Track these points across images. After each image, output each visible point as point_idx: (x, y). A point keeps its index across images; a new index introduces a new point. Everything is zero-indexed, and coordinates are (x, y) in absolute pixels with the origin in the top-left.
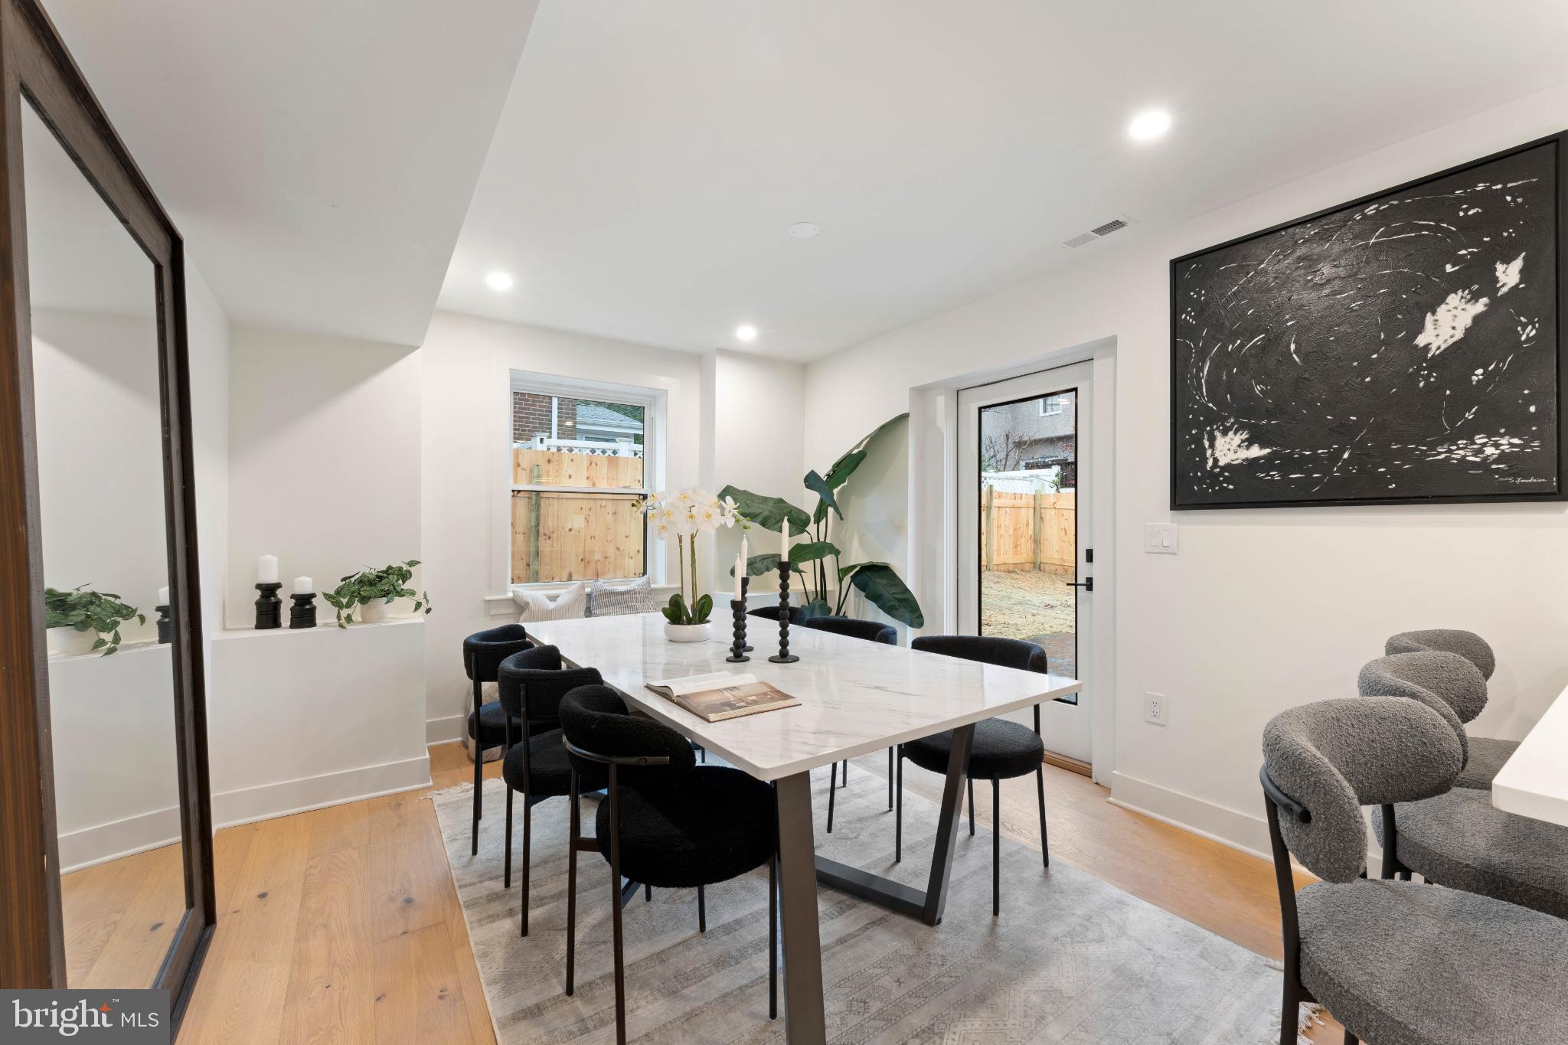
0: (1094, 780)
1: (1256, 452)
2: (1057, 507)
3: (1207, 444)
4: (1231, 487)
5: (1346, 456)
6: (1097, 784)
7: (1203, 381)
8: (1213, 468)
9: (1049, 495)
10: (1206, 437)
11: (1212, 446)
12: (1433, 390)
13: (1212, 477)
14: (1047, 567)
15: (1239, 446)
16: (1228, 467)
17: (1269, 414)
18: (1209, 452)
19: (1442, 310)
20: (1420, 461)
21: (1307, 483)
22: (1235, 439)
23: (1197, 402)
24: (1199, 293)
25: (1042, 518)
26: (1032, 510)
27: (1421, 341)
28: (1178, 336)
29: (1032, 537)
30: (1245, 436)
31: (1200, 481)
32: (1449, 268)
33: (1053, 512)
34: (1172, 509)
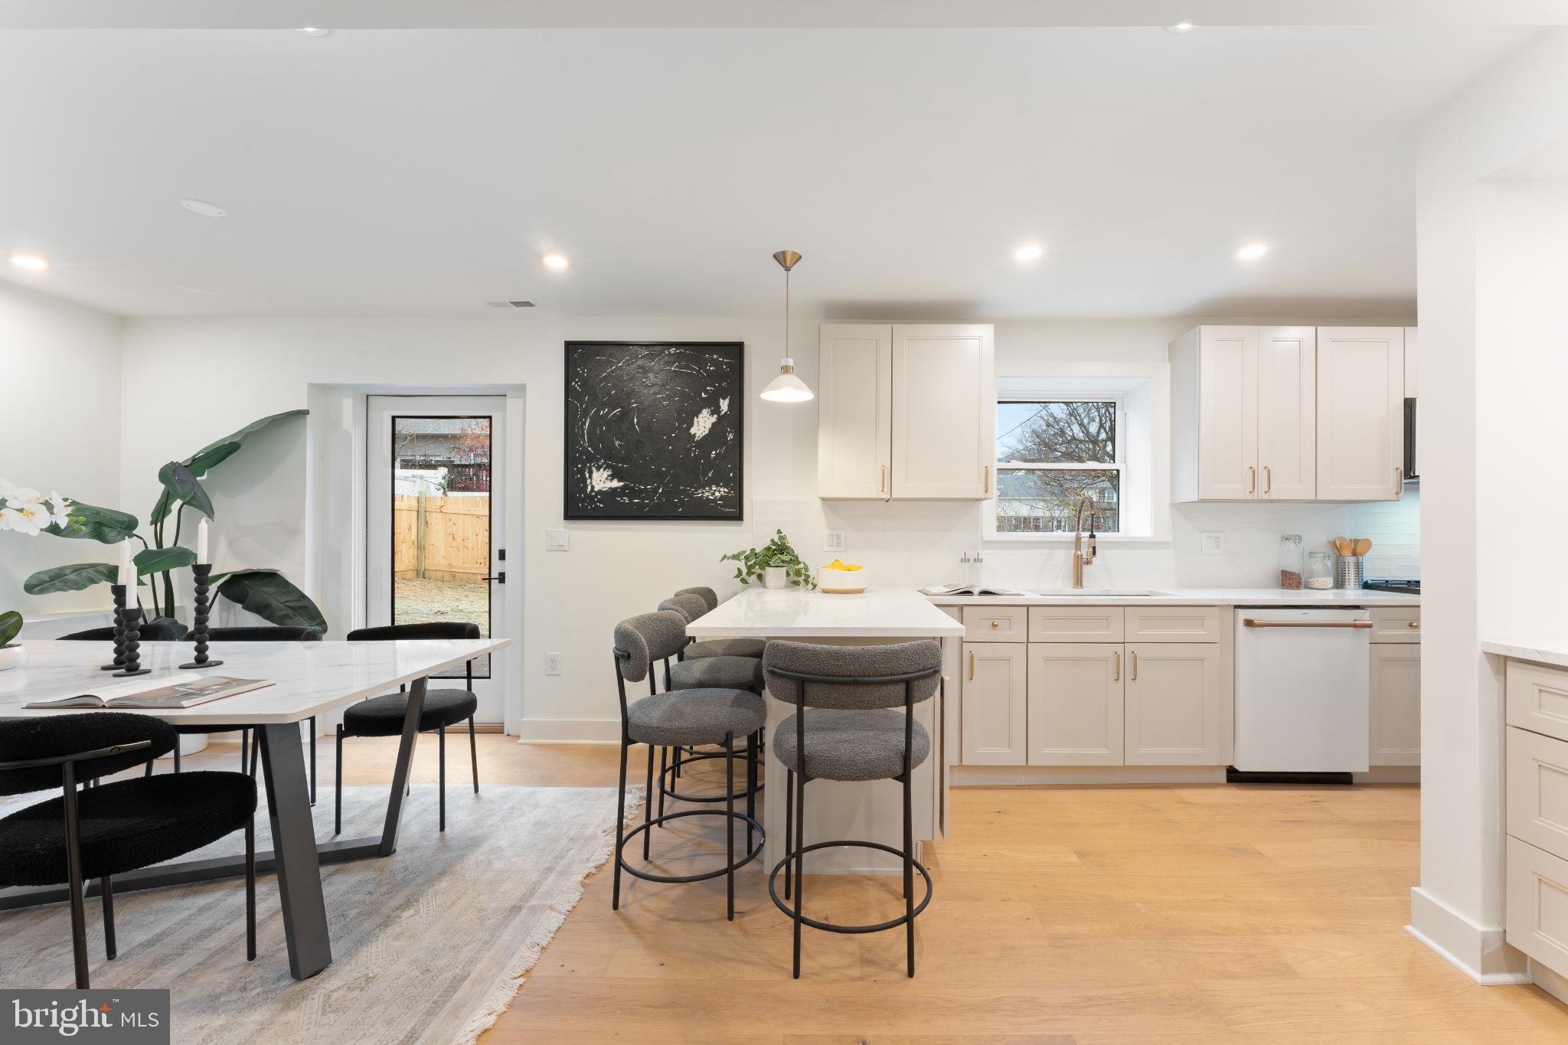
0: (506, 733)
1: (615, 484)
2: (444, 511)
3: (587, 475)
4: (602, 505)
5: (660, 491)
6: (508, 735)
7: (585, 432)
8: (591, 492)
9: (435, 498)
10: (587, 470)
11: (590, 477)
12: (697, 459)
13: (590, 498)
14: (433, 575)
15: (606, 479)
16: (600, 492)
17: (623, 461)
18: (589, 481)
19: (700, 416)
20: (691, 496)
21: (641, 506)
22: (605, 474)
23: (581, 446)
24: (583, 370)
25: (427, 522)
26: (415, 514)
27: (693, 431)
28: (570, 396)
29: (416, 543)
30: (610, 473)
31: (583, 500)
32: (703, 395)
33: (439, 516)
34: (565, 519)
